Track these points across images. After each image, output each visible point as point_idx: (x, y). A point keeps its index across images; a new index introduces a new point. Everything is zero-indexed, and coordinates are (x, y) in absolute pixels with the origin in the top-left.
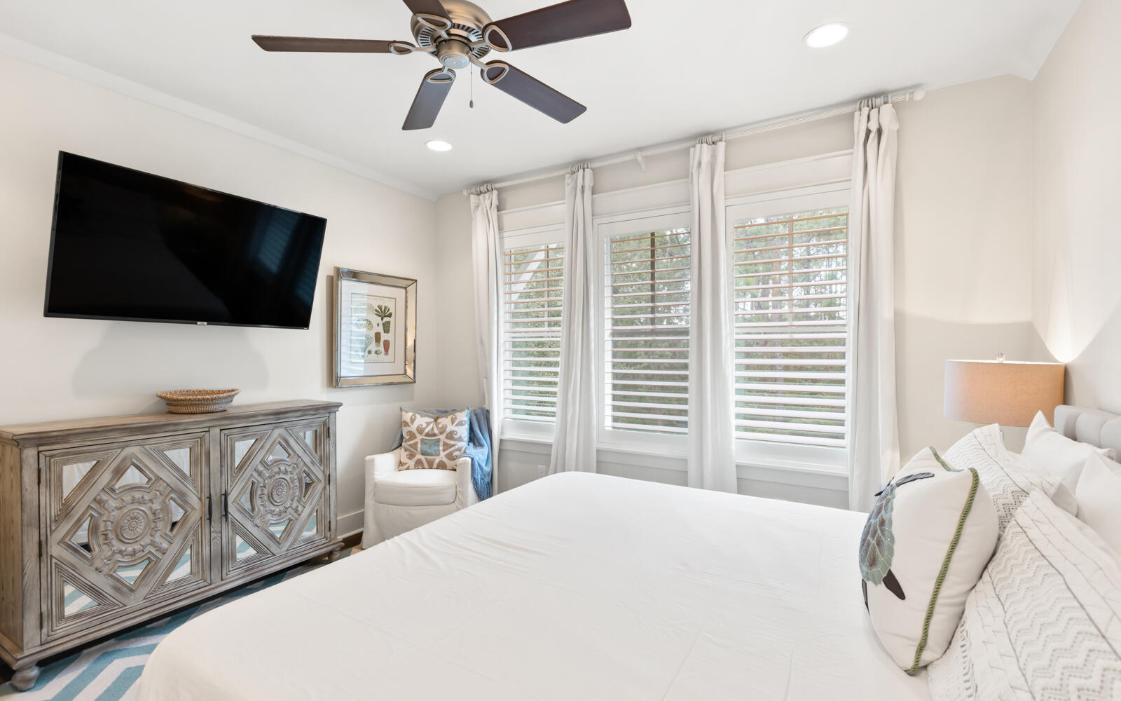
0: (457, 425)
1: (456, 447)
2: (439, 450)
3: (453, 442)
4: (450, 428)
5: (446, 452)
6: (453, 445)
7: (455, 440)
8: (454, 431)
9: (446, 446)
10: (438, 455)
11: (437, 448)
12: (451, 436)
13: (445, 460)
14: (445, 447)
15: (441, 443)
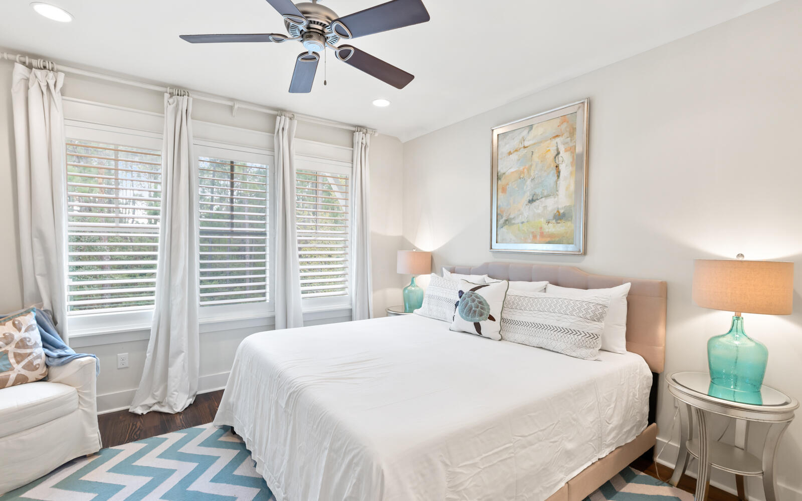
0: (26, 331)
1: (35, 354)
2: (10, 364)
3: (28, 351)
4: (17, 336)
5: (23, 363)
6: (30, 354)
7: (31, 347)
8: (25, 338)
9: (19, 357)
10: (12, 369)
11: (5, 363)
12: (22, 344)
13: (24, 372)
14: (19, 359)
15: (11, 355)
